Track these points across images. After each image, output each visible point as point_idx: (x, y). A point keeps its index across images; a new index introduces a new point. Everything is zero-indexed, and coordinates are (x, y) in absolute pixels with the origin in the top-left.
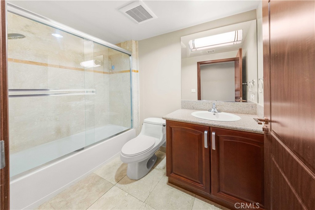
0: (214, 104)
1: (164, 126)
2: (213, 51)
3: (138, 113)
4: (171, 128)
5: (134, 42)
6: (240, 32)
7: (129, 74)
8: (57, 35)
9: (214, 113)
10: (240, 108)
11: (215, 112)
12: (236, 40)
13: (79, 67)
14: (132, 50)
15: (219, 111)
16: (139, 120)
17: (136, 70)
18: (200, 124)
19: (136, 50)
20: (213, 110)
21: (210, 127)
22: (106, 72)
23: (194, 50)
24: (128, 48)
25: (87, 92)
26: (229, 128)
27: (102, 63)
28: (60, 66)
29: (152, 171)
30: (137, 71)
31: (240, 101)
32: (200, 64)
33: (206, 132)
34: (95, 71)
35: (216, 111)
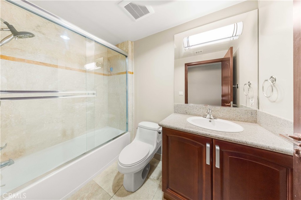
0: (210, 109)
1: (160, 133)
2: (201, 51)
3: (133, 116)
4: (168, 137)
5: (130, 42)
6: (240, 25)
7: (126, 76)
8: (65, 37)
9: (210, 120)
10: (237, 114)
11: (210, 118)
12: (234, 35)
13: (82, 69)
14: (128, 51)
15: (215, 118)
16: (134, 123)
17: (131, 71)
18: (201, 135)
19: (132, 51)
20: (208, 116)
21: (212, 139)
22: (105, 73)
23: (187, 48)
24: (124, 49)
25: (88, 94)
26: (237, 142)
27: (102, 66)
28: (66, 67)
29: (147, 182)
30: (133, 73)
31: (230, 106)
32: (188, 66)
33: (208, 145)
34: (95, 73)
35: (212, 117)
